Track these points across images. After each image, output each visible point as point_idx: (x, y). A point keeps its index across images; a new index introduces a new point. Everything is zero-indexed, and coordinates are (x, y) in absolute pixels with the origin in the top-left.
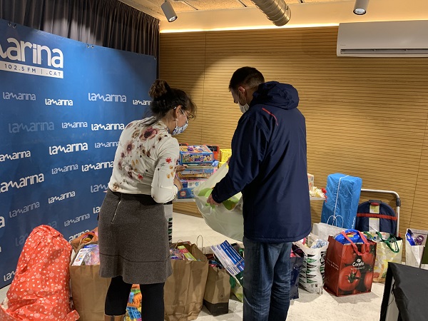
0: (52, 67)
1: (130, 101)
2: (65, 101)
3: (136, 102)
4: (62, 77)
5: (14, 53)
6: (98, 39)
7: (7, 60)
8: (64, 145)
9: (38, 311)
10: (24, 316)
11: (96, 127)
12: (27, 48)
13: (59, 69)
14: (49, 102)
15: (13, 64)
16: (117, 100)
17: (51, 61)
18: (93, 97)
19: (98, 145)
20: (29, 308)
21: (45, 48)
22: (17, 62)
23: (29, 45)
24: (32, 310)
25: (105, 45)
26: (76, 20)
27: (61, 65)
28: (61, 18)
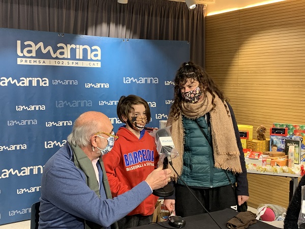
0: (91, 60)
1: (161, 82)
2: (102, 85)
3: (168, 83)
4: (99, 66)
5: (62, 53)
7: (57, 58)
13: (97, 60)
15: (61, 61)
16: (149, 82)
17: (90, 56)
18: (128, 81)
21: (86, 47)
22: (64, 59)
23: (73, 46)
26: (113, 22)
27: (99, 58)
28: (101, 23)
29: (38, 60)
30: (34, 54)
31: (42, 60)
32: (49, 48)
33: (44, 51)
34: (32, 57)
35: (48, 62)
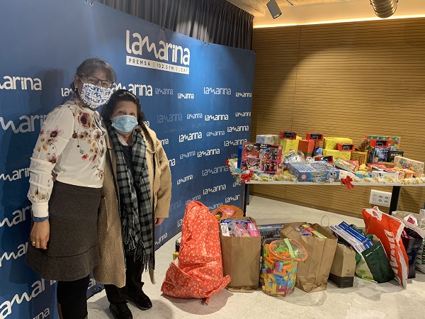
0: (183, 65)
1: (233, 94)
2: (190, 95)
3: (238, 95)
4: (188, 73)
5: (162, 54)
6: (210, 37)
7: (158, 60)
8: (187, 134)
9: (207, 273)
10: (197, 276)
11: (208, 118)
12: (169, 48)
13: (187, 66)
14: (180, 96)
15: (161, 63)
16: (224, 93)
17: (182, 60)
18: (207, 91)
19: (209, 134)
20: (200, 270)
21: (180, 48)
22: (163, 61)
23: (170, 45)
24: (203, 273)
25: (214, 42)
26: (197, 22)
27: (188, 63)
28: (187, 21)
29: (144, 60)
30: (140, 52)
31: (147, 61)
32: (153, 45)
33: (149, 50)
34: (138, 56)
35: (152, 65)
